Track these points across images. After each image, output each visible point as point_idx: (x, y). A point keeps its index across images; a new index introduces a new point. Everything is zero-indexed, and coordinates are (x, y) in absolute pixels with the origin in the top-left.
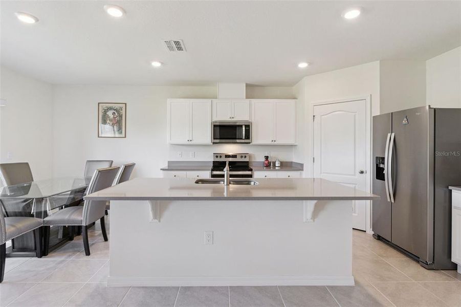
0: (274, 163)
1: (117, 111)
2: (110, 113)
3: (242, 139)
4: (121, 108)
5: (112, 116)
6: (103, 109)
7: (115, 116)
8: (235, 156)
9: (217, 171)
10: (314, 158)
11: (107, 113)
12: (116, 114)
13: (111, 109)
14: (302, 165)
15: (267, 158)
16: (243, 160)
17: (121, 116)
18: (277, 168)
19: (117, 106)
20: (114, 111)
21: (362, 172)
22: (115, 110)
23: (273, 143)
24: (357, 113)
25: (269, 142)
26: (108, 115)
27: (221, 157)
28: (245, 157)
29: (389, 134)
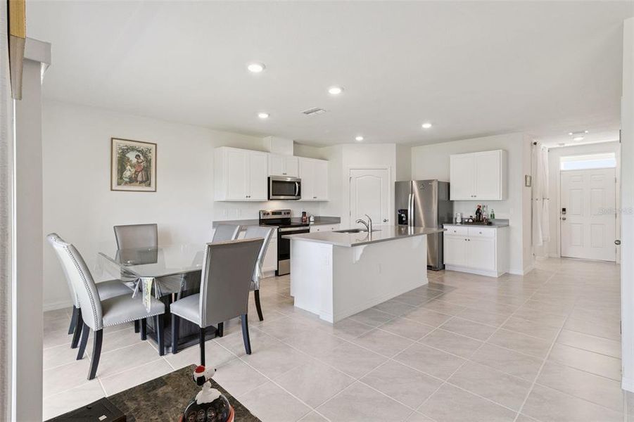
0: (310, 218)
1: (144, 154)
2: (131, 156)
3: (295, 195)
4: (150, 150)
5: (134, 160)
6: (120, 149)
7: (140, 161)
9: (285, 227)
11: (127, 155)
12: (142, 158)
13: (133, 149)
14: (339, 219)
15: (304, 213)
16: (286, 216)
17: (149, 161)
19: (143, 146)
20: (137, 153)
21: (385, 221)
22: (139, 151)
24: (381, 179)
26: (128, 159)
27: (268, 214)
28: (288, 213)
29: (410, 195)
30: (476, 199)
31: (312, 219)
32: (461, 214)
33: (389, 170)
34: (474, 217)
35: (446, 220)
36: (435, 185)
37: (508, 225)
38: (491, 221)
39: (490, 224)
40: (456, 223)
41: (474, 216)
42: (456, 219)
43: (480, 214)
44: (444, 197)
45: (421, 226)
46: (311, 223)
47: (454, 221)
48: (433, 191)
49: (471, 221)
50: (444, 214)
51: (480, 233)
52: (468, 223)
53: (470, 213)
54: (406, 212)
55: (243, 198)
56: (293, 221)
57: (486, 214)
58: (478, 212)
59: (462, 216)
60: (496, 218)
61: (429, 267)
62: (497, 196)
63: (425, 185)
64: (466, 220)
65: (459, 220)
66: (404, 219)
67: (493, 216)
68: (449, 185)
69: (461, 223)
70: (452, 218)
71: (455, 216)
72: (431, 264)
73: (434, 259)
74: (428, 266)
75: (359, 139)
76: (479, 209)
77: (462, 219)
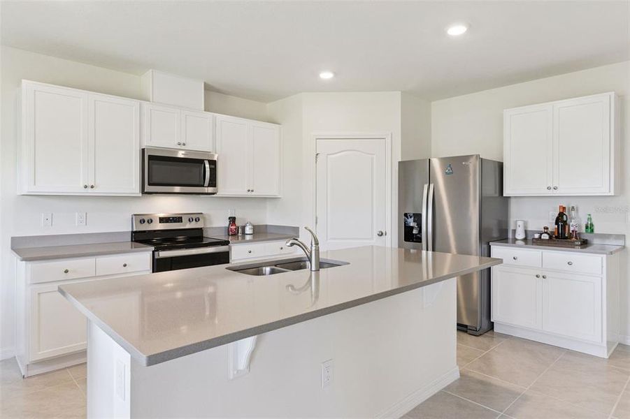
0: (243, 228)
3: (203, 185)
8: (178, 219)
10: (316, 218)
14: (296, 229)
15: (233, 220)
16: (193, 225)
21: (381, 234)
24: (375, 156)
27: (150, 221)
28: (197, 220)
29: (426, 186)
30: (556, 193)
31: (248, 230)
32: (525, 224)
33: (388, 140)
34: (550, 230)
35: (495, 234)
36: (473, 166)
37: (624, 247)
38: (586, 236)
39: (585, 244)
40: (515, 240)
41: (552, 227)
42: (514, 231)
43: (565, 223)
44: (491, 190)
45: (448, 251)
46: (248, 238)
47: (510, 236)
48: (471, 178)
49: (545, 237)
50: (491, 223)
51: (570, 264)
52: (539, 242)
53: (545, 221)
54: (418, 217)
55: (79, 190)
56: (210, 235)
57: (576, 223)
58: (561, 219)
59: (525, 227)
60: (596, 231)
61: (462, 328)
62: (604, 186)
63: (455, 166)
64: (537, 236)
65: (520, 235)
66: (415, 232)
67: (590, 228)
68: (501, 166)
69: (525, 240)
70: (506, 231)
71: (512, 227)
72: (466, 322)
73: (471, 312)
74: (458, 325)
75: (326, 76)
76: (561, 215)
77: (526, 232)
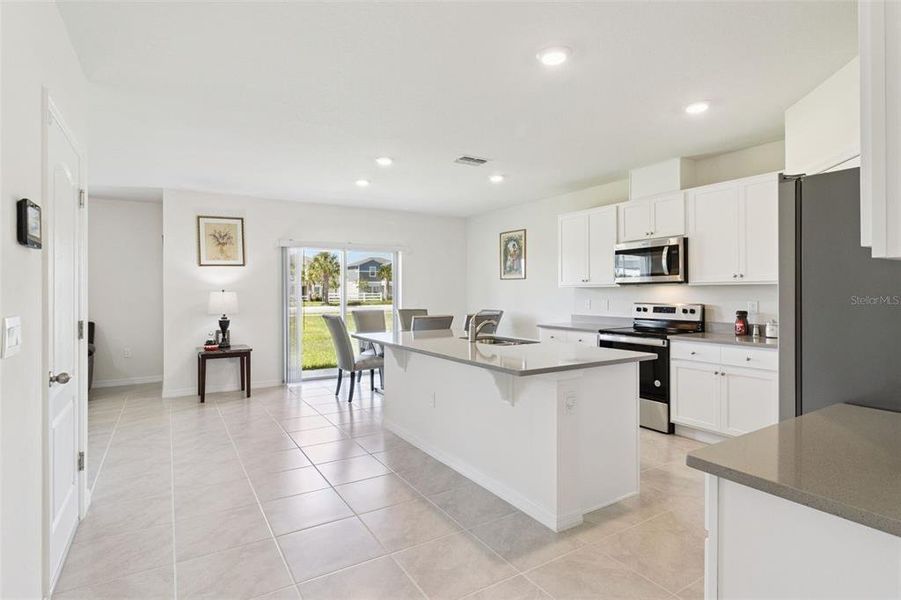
1: (518, 241)
2: (510, 246)
3: (663, 274)
4: (521, 238)
5: (512, 250)
6: (505, 241)
7: (515, 249)
8: (672, 309)
12: (516, 246)
13: (510, 239)
15: (742, 315)
16: (688, 317)
17: (520, 249)
18: (768, 341)
19: (517, 235)
20: (514, 242)
22: (515, 240)
23: (738, 281)
25: (728, 279)
26: (509, 249)
27: (645, 310)
28: (693, 311)
